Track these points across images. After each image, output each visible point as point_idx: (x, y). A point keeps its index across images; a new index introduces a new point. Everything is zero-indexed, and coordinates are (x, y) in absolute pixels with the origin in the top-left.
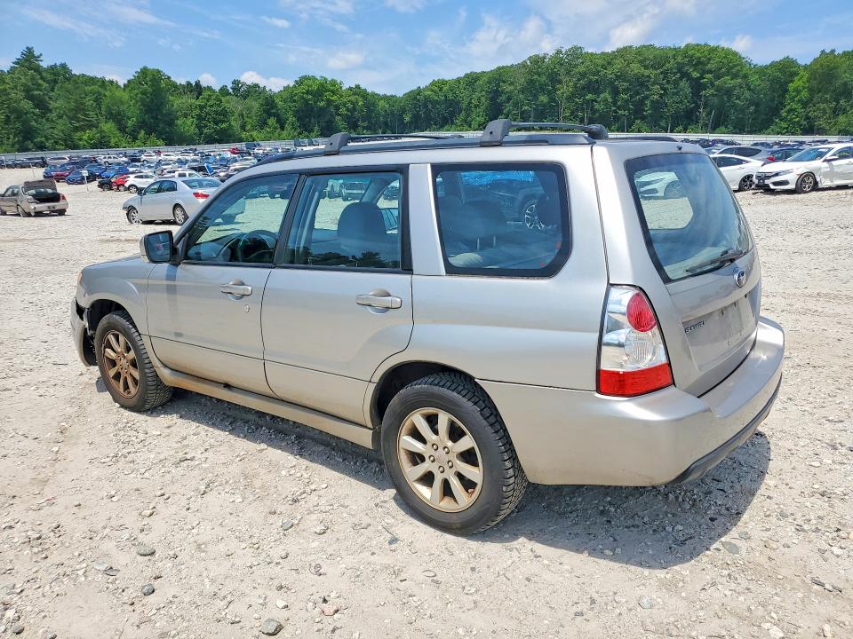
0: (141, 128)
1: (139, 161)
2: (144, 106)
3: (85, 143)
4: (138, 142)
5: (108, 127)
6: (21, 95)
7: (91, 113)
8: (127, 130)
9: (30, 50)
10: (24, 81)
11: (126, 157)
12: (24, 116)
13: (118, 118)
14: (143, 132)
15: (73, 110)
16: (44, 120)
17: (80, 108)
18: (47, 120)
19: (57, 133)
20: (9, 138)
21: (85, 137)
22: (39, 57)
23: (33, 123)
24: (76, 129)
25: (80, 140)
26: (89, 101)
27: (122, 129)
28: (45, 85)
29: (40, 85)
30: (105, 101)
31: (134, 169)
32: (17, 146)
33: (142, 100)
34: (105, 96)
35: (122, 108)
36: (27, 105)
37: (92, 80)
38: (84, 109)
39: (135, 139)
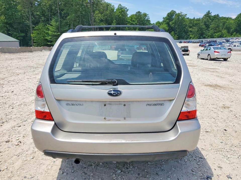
0: (235, 31)
1: (229, 41)
2: (238, 24)
3: (216, 36)
4: (232, 36)
5: (224, 31)
6: (203, 24)
7: (220, 28)
8: (230, 32)
9: (209, 11)
10: (205, 20)
11: (225, 40)
12: (202, 30)
13: (228, 29)
14: (235, 32)
15: (216, 27)
16: (207, 30)
17: (218, 26)
18: (208, 30)
19: (210, 34)
20: (197, 35)
21: (217, 35)
22: (211, 13)
23: (204, 31)
24: (215, 33)
25: (215, 35)
26: (221, 24)
27: (228, 32)
28: (210, 21)
29: (209, 21)
30: (226, 24)
31: (224, 44)
32: (198, 37)
33: (238, 23)
34: (227, 22)
35: (231, 25)
36: (204, 27)
37: (225, 18)
38: (219, 27)
39: (232, 35)
